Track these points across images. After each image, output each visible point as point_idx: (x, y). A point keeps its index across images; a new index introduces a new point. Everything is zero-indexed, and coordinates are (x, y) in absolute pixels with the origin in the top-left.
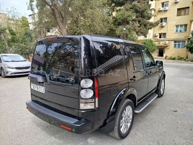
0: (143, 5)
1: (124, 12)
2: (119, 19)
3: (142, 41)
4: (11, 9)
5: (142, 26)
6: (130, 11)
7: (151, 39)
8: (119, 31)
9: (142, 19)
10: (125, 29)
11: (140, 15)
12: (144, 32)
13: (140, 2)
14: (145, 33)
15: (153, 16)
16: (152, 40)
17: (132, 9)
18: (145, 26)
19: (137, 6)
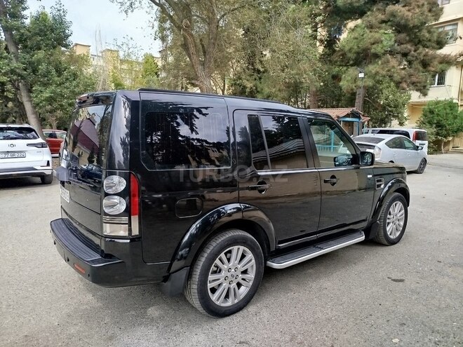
0: (417, 10)
1: (362, 33)
2: (350, 50)
3: (425, 105)
4: (125, 41)
5: (417, 65)
6: (379, 28)
7: (452, 99)
8: (347, 81)
9: (413, 49)
10: (361, 75)
11: (408, 38)
12: (420, 83)
13: (410, 4)
14: (423, 84)
15: (451, 38)
16: (455, 101)
17: (384, 25)
18: (425, 64)
19: (400, 14)
